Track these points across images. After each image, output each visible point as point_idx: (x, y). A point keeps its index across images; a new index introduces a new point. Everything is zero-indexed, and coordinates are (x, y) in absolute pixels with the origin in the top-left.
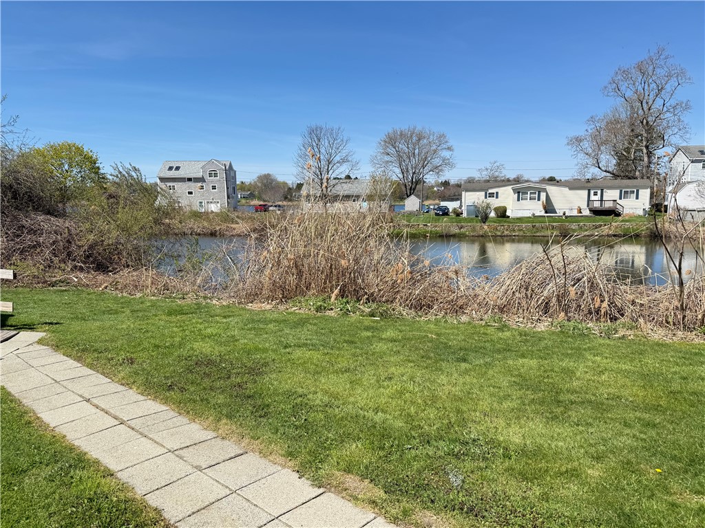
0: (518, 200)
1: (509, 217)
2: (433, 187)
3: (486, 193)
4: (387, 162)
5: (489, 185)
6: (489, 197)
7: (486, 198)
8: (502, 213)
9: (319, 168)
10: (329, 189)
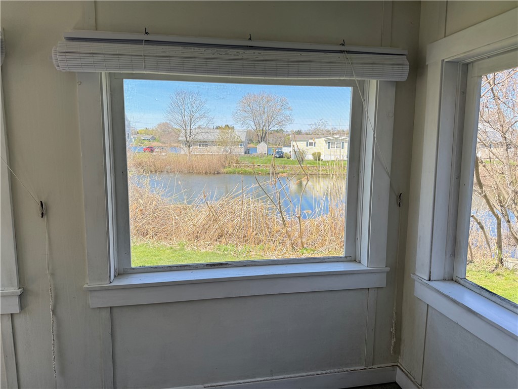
0: (329, 148)
1: (322, 160)
2: (289, 135)
3: (307, 143)
4: (245, 117)
5: (309, 137)
6: (310, 145)
7: (307, 146)
8: (317, 157)
9: (184, 122)
10: (191, 138)
